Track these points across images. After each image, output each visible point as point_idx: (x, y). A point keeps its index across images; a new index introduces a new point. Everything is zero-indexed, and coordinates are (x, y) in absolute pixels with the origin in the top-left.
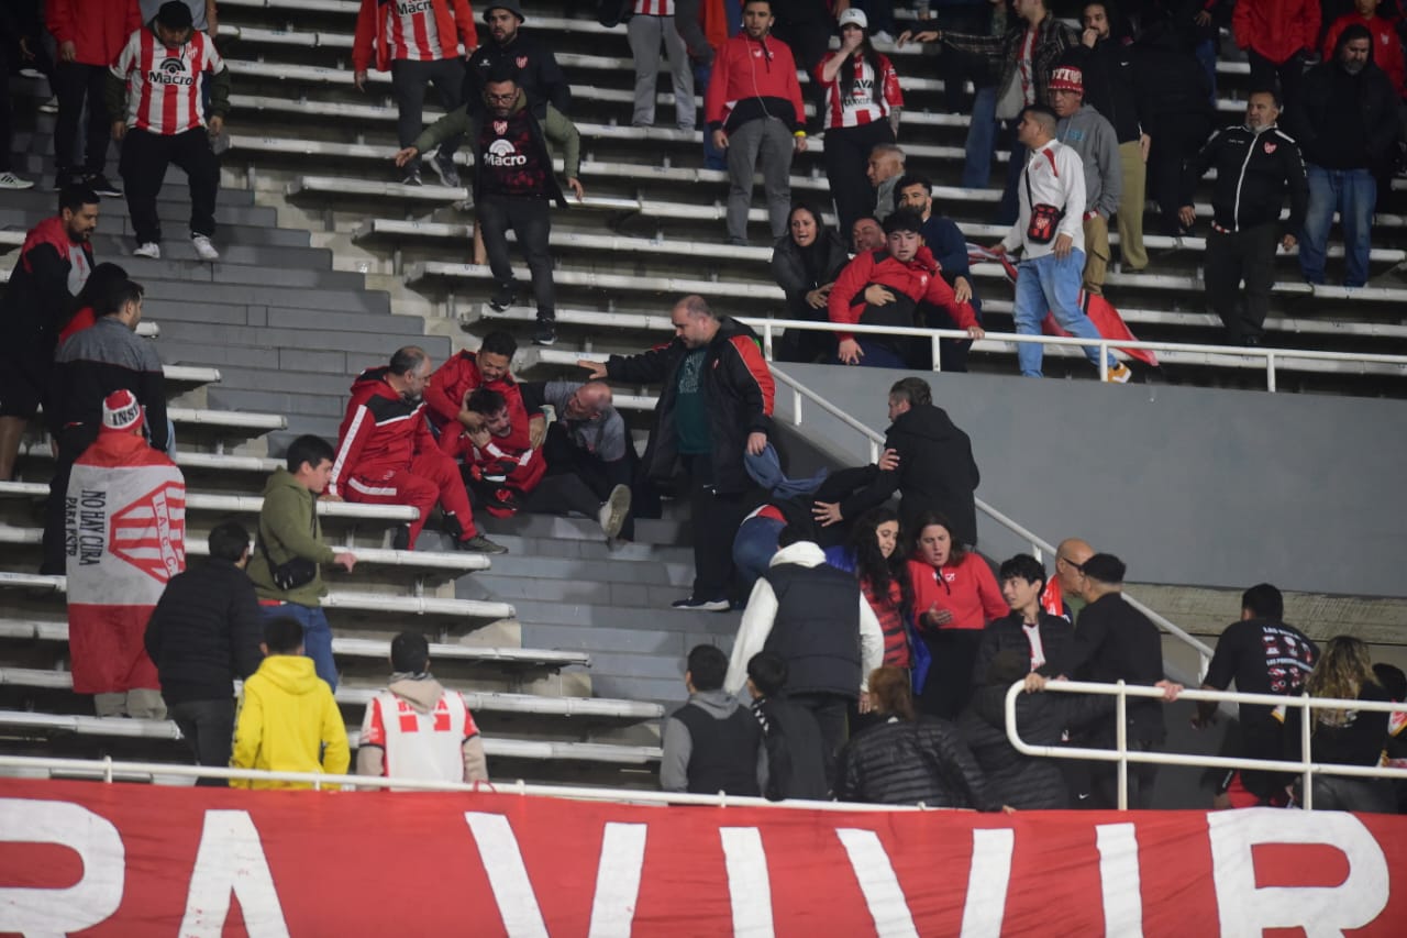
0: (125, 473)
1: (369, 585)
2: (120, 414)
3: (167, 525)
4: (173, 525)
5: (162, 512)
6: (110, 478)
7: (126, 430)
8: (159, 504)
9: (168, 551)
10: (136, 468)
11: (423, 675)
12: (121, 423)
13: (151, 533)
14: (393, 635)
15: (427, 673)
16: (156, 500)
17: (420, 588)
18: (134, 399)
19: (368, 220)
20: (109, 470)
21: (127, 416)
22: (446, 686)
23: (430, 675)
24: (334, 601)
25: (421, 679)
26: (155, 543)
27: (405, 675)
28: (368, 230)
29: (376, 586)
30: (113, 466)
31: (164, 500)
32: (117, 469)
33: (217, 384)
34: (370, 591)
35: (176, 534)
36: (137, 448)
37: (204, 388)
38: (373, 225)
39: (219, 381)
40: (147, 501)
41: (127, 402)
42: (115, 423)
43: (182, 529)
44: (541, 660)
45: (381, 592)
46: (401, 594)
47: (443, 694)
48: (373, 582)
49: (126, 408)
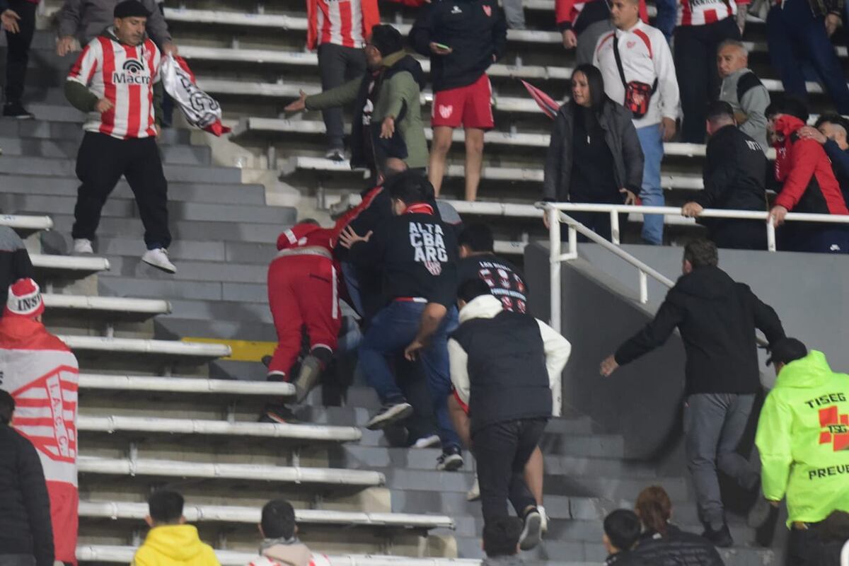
0: (22, 355)
1: (249, 457)
2: (25, 301)
3: (60, 405)
4: (67, 406)
5: (56, 393)
6: (8, 359)
7: (28, 316)
8: (52, 386)
9: (61, 430)
10: (33, 351)
11: (292, 539)
12: (25, 309)
13: (46, 413)
14: (265, 502)
15: (295, 537)
16: (49, 382)
17: (296, 459)
18: (37, 288)
19: (243, 119)
20: (8, 352)
21: (31, 302)
22: (311, 548)
23: (298, 540)
24: (218, 472)
25: (291, 543)
26: (50, 422)
27: (276, 541)
28: (244, 128)
29: (255, 457)
30: (11, 348)
31: (57, 382)
32: (15, 351)
33: (106, 273)
34: (250, 462)
35: (68, 415)
36: (35, 333)
37: (95, 276)
38: (248, 124)
39: (108, 270)
40: (41, 383)
41: (32, 290)
42: (20, 308)
43: (74, 410)
44: (409, 524)
45: (261, 462)
46: (279, 464)
47: (312, 556)
48: (253, 453)
49: (30, 296)
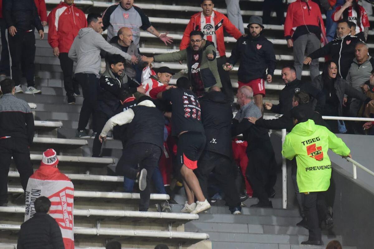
0: (49, 183)
1: (149, 227)
2: (50, 159)
3: (66, 204)
4: (69, 205)
5: (64, 199)
6: (43, 184)
7: (52, 165)
8: (62, 196)
9: (66, 216)
10: (54, 181)
12: (50, 162)
13: (59, 208)
16: (61, 194)
17: (170, 228)
18: (56, 153)
20: (43, 181)
21: (53, 159)
24: (135, 234)
26: (61, 212)
29: (152, 227)
31: (64, 194)
32: (46, 181)
34: (150, 229)
35: (69, 209)
36: (55, 172)
37: (81, 148)
39: (87, 145)
40: (57, 195)
41: (53, 154)
42: (48, 162)
43: (72, 207)
45: (154, 229)
46: (163, 230)
48: (151, 225)
49: (53, 156)
